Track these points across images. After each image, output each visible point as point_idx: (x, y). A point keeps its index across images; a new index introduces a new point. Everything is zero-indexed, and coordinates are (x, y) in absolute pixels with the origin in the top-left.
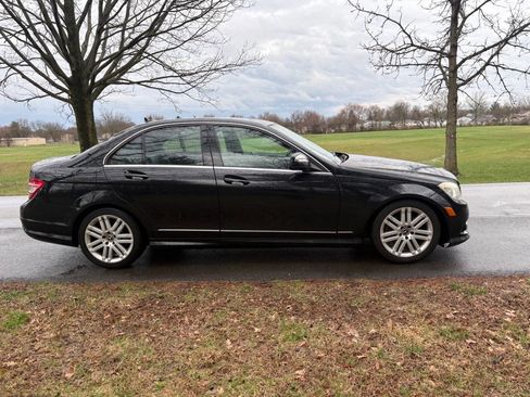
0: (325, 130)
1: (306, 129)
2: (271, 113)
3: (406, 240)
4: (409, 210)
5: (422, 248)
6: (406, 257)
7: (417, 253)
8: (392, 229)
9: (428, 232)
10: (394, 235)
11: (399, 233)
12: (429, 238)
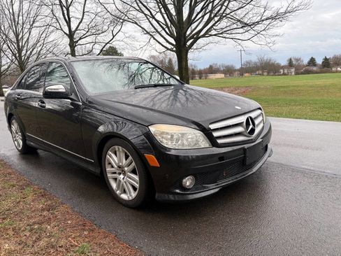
3: (122, 181)
4: (121, 150)
5: (134, 194)
6: (123, 199)
7: (131, 198)
8: (112, 167)
9: (136, 178)
10: (115, 173)
11: (118, 172)
12: (137, 185)
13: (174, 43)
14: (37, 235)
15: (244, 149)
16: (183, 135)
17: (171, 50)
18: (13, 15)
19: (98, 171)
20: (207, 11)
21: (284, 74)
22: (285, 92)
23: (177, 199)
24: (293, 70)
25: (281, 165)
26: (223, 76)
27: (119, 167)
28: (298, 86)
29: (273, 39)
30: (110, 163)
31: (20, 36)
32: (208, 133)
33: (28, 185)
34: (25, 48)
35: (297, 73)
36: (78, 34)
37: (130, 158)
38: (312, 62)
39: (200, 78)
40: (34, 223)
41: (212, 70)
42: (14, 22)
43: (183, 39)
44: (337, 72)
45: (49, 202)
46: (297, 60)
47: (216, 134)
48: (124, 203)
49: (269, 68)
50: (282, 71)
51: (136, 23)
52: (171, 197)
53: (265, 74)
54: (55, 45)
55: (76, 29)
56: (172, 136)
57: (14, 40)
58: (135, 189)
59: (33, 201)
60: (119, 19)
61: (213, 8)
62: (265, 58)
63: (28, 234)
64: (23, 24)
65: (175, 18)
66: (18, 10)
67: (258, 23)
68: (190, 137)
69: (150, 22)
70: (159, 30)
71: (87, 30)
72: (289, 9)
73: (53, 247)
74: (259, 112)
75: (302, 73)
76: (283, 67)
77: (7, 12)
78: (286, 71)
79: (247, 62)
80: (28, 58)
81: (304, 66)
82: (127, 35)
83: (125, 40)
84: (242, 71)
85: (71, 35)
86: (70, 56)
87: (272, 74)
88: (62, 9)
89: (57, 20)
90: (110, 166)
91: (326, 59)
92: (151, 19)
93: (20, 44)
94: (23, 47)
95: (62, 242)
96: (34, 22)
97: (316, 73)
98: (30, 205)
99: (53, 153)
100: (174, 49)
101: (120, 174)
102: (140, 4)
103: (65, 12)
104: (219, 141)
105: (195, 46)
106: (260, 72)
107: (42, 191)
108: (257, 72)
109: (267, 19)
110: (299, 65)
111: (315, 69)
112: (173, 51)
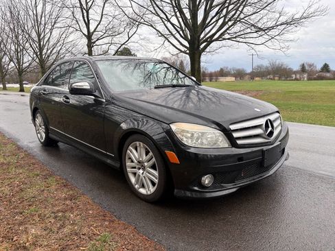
3: (141, 175)
4: (142, 145)
5: (152, 189)
6: (141, 194)
7: (149, 193)
8: (132, 161)
9: (156, 173)
10: (135, 168)
11: (137, 166)
12: (156, 181)
13: (188, 45)
14: (61, 223)
15: (262, 151)
16: (203, 134)
17: (185, 52)
18: (37, 16)
19: (117, 165)
20: (222, 15)
21: (296, 79)
22: (297, 98)
23: (194, 196)
24: (305, 75)
25: (298, 170)
26: (233, 79)
27: (139, 162)
28: (310, 92)
29: (287, 44)
30: (130, 158)
31: (42, 36)
32: (228, 133)
33: (51, 176)
34: (46, 47)
35: (309, 79)
36: (96, 35)
37: (151, 154)
38: (326, 68)
39: (211, 81)
40: (58, 211)
41: (222, 73)
42: (37, 22)
43: (197, 42)
45: (71, 192)
46: (310, 66)
47: (235, 135)
48: (142, 197)
49: (281, 73)
50: (294, 76)
51: (152, 26)
52: (188, 194)
53: (276, 78)
54: (74, 46)
55: (95, 31)
56: (193, 135)
57: (36, 39)
58: (153, 184)
59: (56, 190)
60: (135, 22)
61: (228, 13)
62: (277, 63)
63: (53, 221)
64: (45, 24)
65: (190, 22)
66: (40, 12)
67: (273, 28)
68: (209, 136)
69: (165, 25)
70: (174, 33)
71: (104, 31)
72: (305, 14)
73: (76, 234)
74: (277, 115)
75: (315, 79)
76: (295, 73)
77: (31, 13)
78: (298, 77)
79: (258, 67)
80: (48, 56)
81: (317, 72)
82: (142, 37)
83: (140, 42)
84: (253, 75)
85: (89, 36)
86: (87, 55)
87: (283, 79)
88: (82, 11)
89: (77, 21)
90: (130, 160)
92: (166, 22)
93: (42, 43)
94: (44, 46)
95: (85, 230)
96: (55, 23)
97: (330, 79)
98: (53, 193)
99: (74, 146)
100: (188, 52)
101: (139, 169)
102: (156, 8)
103: (85, 14)
104: (239, 142)
105: (207, 50)
106: (272, 77)
107: (64, 181)
108: (268, 77)
109: (281, 24)
110: (311, 71)
111: (328, 75)
112: (187, 54)
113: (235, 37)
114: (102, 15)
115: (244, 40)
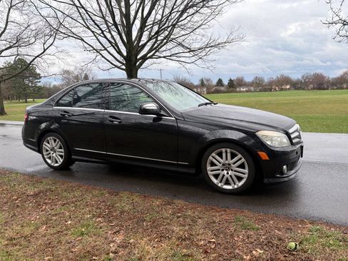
0: (328, 86)
1: (312, 86)
2: (285, 75)
3: (226, 175)
4: (228, 151)
5: (239, 184)
6: (227, 189)
7: (236, 187)
8: (215, 165)
9: (245, 170)
10: (218, 170)
11: (221, 169)
12: (245, 176)
13: (124, 62)
15: (301, 147)
24: (205, 89)
27: (224, 164)
30: (212, 163)
32: (289, 136)
35: (208, 93)
37: (240, 156)
38: (220, 82)
44: (240, 92)
46: (208, 81)
69: (98, 39)
75: (213, 93)
76: (196, 87)
81: (213, 86)
82: (60, 49)
83: (57, 54)
91: (231, 80)
97: (224, 92)
104: (293, 141)
110: (209, 85)
111: (223, 88)
112: (123, 69)
113: (170, 56)
114: (7, 22)
115: (178, 59)
